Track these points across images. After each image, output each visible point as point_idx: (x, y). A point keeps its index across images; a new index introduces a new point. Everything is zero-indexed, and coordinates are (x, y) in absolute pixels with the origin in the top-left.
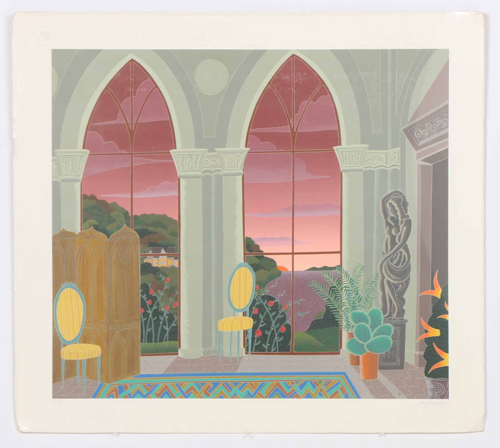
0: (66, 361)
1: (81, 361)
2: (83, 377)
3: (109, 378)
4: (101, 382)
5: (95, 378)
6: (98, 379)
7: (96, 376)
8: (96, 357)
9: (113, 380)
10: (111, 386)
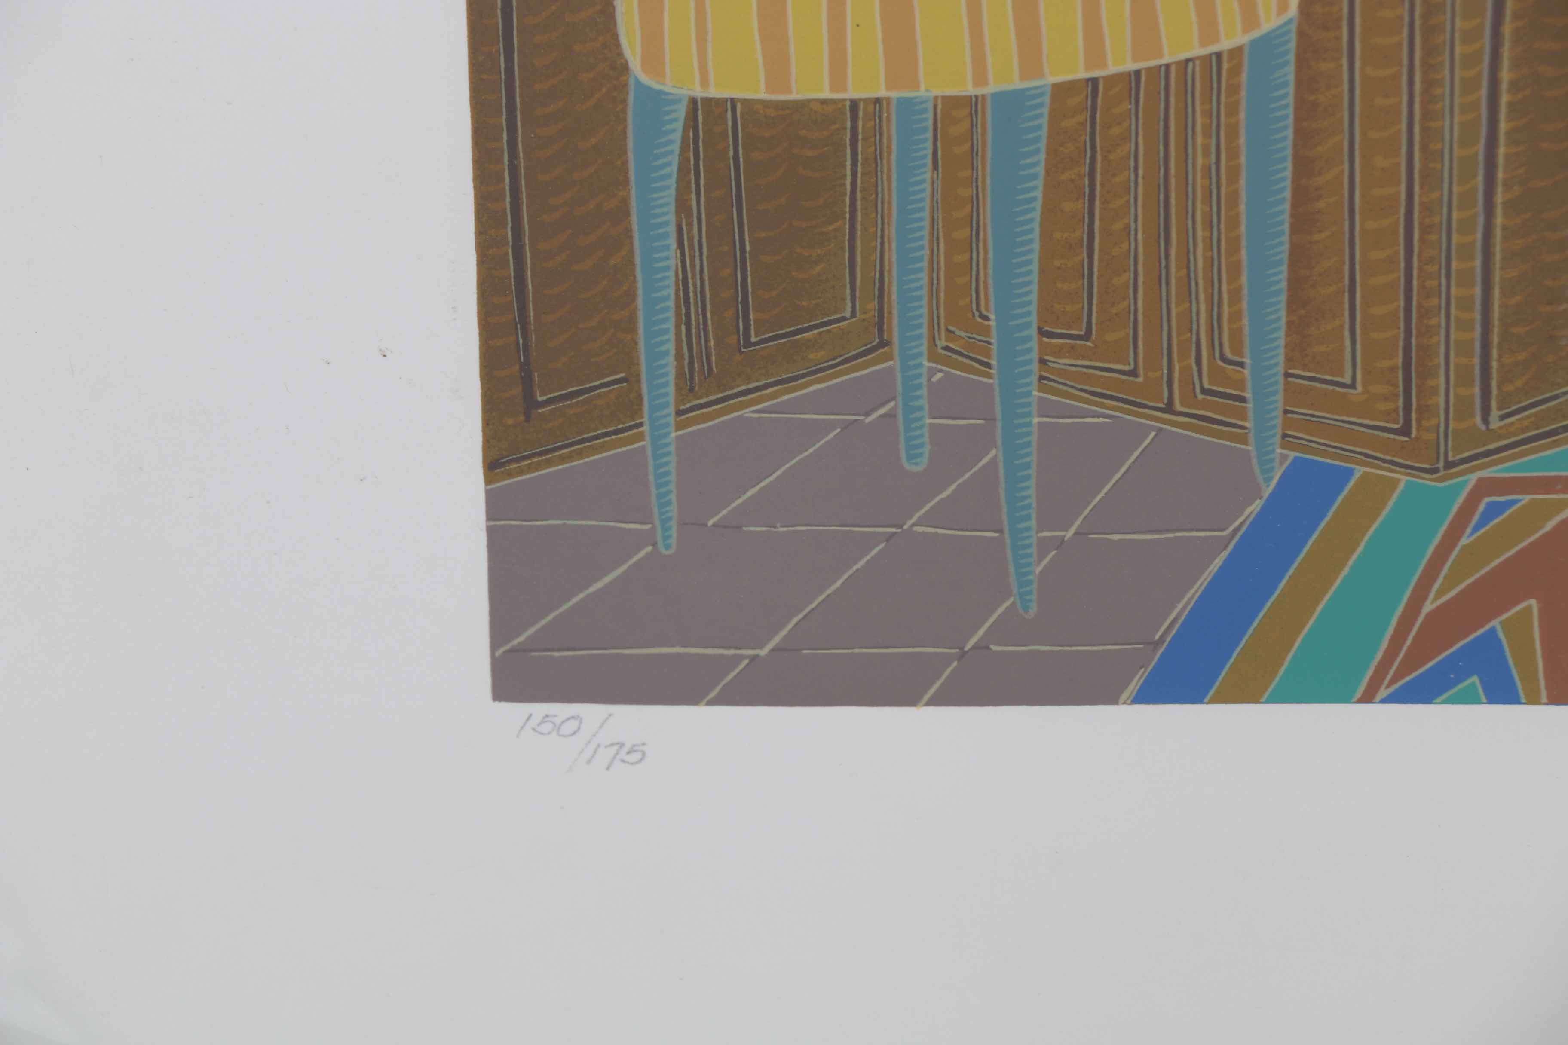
0: (706, 115)
1: (959, 114)
2: (991, 381)
3: (1431, 383)
4: (1293, 454)
5: (1204, 391)
6: (1243, 400)
7: (1223, 358)
8: (1219, 55)
9: (1503, 418)
10: (1482, 507)
